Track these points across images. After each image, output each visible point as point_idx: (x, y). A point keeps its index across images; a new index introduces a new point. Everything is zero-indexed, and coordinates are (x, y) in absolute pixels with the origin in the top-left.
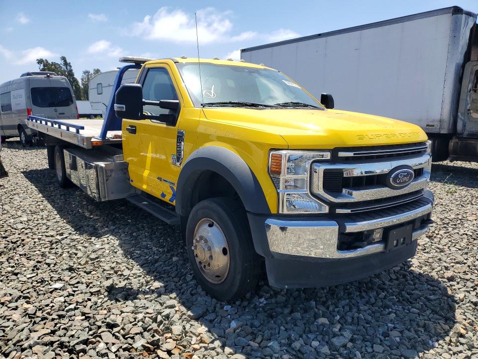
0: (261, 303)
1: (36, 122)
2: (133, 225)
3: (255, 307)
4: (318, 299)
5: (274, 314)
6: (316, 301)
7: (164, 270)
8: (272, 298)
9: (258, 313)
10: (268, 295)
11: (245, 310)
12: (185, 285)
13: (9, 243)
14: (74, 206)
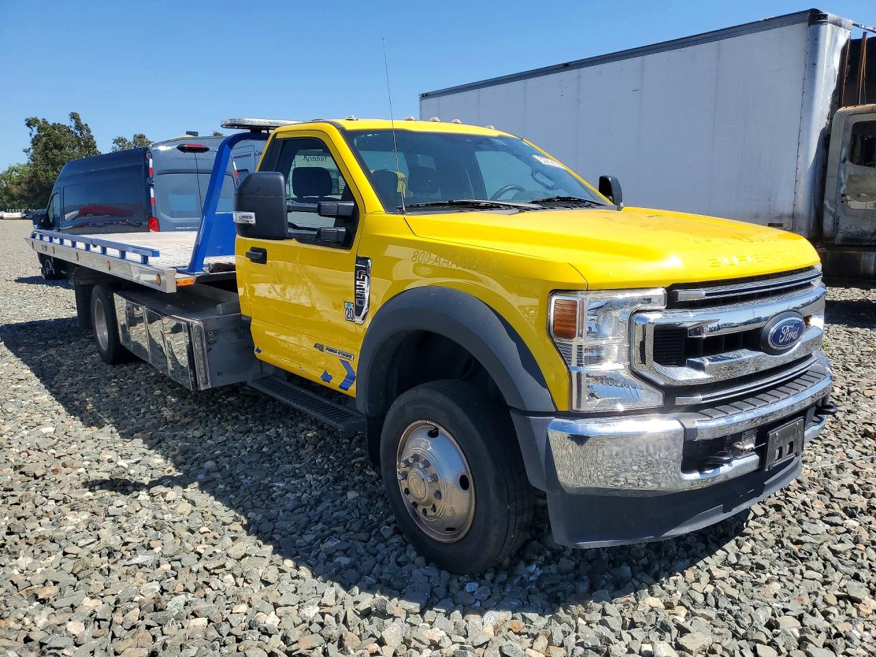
0: (531, 574)
1: (51, 240)
2: (259, 432)
3: (523, 583)
4: (634, 561)
5: (560, 594)
6: (631, 564)
7: (337, 519)
8: (550, 564)
9: (530, 593)
10: (542, 558)
11: (504, 589)
12: (383, 545)
13: (30, 479)
14: (138, 399)
